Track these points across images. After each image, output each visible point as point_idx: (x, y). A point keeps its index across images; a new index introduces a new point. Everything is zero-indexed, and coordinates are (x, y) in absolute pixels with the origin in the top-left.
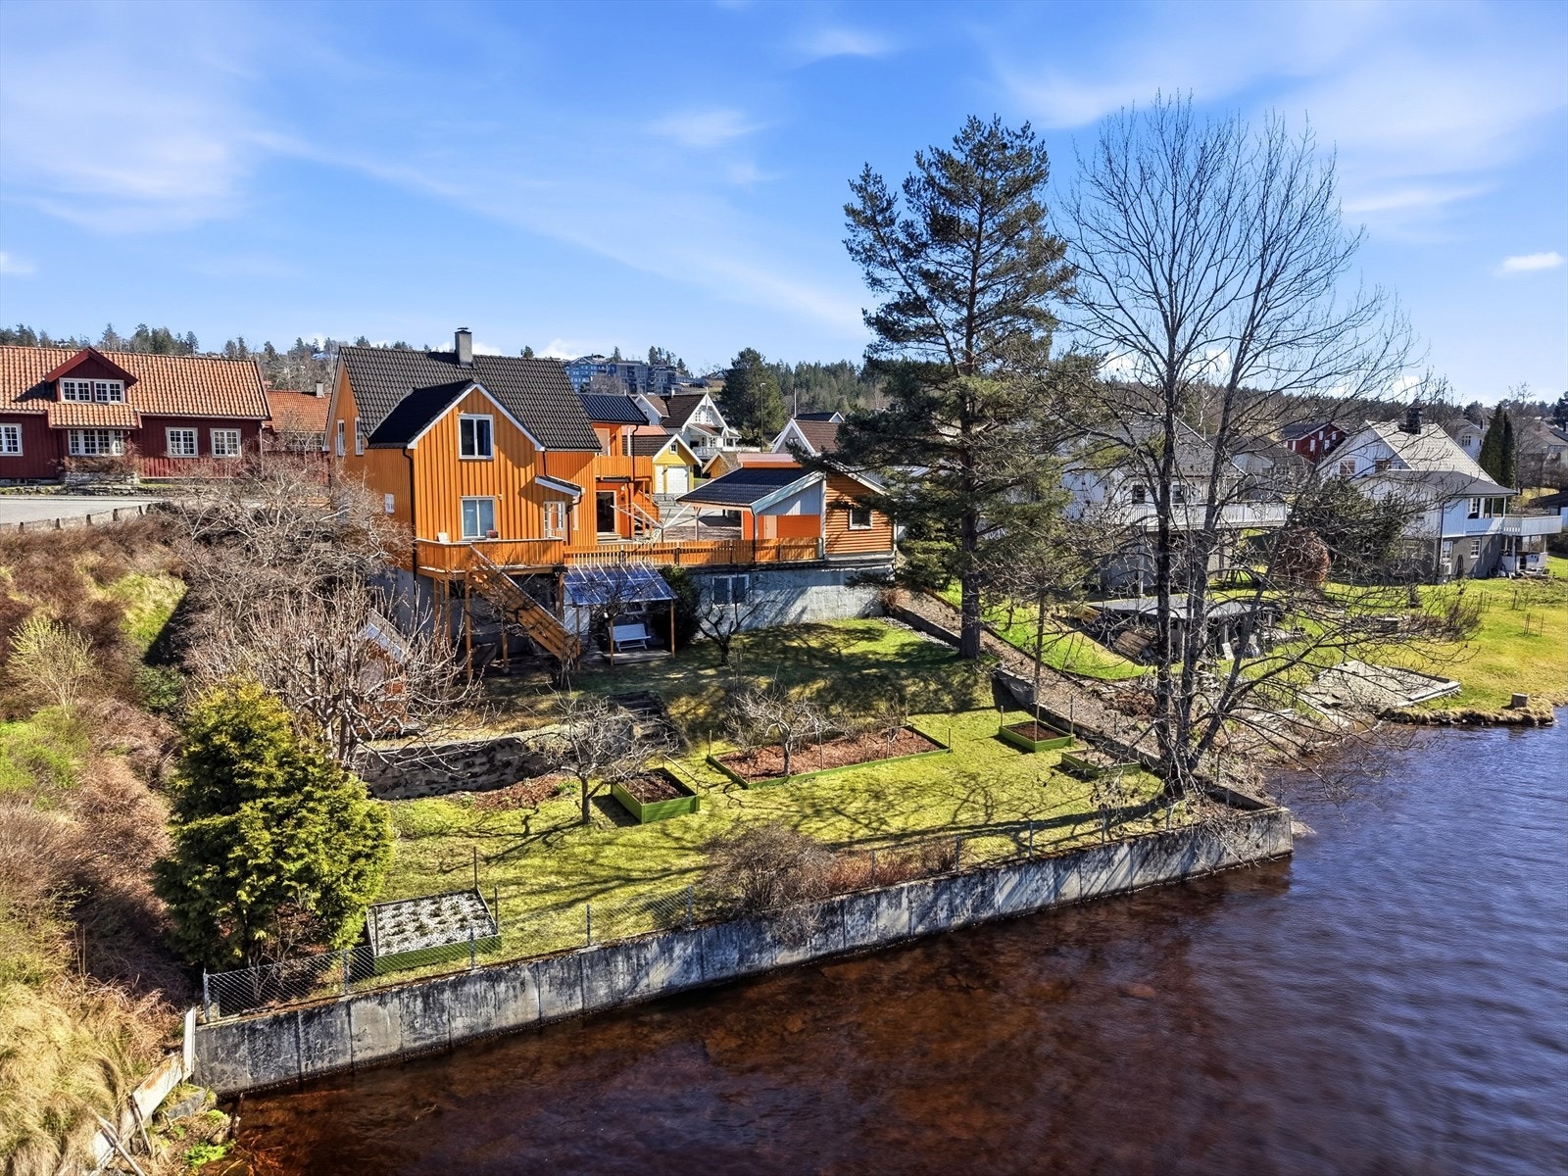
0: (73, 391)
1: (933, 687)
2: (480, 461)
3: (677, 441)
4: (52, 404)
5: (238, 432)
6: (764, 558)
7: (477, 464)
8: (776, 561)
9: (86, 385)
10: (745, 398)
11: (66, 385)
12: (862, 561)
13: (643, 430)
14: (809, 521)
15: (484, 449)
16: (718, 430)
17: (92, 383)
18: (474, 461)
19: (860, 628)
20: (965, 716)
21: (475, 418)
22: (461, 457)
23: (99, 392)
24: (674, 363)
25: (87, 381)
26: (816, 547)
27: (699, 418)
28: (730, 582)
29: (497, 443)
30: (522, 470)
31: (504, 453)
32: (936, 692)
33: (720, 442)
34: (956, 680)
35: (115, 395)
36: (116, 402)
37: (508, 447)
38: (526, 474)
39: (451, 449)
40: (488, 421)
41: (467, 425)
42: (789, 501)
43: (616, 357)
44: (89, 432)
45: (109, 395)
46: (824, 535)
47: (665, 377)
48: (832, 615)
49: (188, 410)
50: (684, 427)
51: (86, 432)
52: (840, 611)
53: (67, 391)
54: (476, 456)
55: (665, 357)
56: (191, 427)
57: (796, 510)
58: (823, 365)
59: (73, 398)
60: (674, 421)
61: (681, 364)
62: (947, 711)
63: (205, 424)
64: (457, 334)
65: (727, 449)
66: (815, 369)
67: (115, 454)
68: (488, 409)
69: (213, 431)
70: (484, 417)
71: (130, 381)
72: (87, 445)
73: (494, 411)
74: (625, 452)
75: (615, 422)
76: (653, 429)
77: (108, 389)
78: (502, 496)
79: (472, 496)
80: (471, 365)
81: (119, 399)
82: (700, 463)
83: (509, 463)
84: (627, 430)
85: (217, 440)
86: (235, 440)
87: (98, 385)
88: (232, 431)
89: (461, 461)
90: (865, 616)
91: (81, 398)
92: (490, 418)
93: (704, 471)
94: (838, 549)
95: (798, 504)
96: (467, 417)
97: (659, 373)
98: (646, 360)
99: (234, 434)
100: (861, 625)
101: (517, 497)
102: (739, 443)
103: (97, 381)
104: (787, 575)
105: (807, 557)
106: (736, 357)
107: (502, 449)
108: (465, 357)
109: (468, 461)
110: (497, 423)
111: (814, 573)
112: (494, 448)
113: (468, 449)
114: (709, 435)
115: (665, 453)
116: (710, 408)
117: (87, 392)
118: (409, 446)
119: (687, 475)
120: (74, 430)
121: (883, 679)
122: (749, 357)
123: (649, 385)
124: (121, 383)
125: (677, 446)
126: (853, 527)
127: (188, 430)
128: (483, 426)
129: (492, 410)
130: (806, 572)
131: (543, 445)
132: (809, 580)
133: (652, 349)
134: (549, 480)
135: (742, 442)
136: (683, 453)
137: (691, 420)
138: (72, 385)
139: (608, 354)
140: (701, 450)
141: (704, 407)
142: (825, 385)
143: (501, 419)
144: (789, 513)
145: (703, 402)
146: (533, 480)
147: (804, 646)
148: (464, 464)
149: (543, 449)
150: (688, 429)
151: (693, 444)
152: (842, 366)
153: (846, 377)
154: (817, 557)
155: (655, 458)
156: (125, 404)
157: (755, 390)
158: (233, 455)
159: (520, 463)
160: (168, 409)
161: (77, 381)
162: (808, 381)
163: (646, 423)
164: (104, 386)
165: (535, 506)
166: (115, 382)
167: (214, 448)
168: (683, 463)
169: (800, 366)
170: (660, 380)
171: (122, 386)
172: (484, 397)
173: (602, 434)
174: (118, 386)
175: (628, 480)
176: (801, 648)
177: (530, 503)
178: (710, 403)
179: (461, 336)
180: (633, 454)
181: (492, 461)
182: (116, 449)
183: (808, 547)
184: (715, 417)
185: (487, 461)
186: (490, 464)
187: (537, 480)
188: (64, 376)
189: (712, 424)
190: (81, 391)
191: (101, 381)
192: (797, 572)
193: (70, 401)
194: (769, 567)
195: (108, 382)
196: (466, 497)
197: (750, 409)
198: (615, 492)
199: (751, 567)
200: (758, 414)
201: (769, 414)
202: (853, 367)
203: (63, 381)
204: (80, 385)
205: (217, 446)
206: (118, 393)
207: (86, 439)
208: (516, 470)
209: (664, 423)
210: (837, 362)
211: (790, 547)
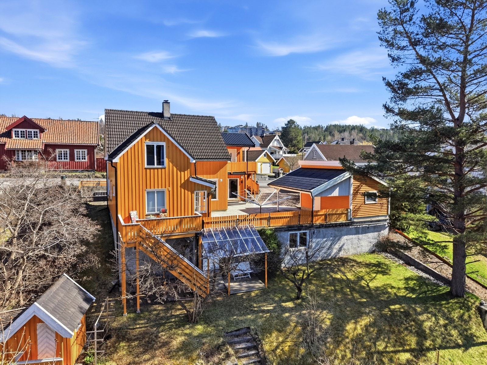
0: (18, 134)
1: (442, 322)
2: (158, 169)
3: (266, 153)
4: (9, 139)
5: (86, 151)
6: (318, 221)
7: (156, 170)
8: (324, 223)
9: (24, 132)
10: (290, 137)
11: (15, 131)
12: (371, 222)
13: (252, 149)
14: (344, 199)
15: (160, 162)
16: (281, 148)
17: (26, 131)
18: (154, 169)
19: (373, 261)
20: (472, 350)
21: (155, 144)
22: (146, 166)
23: (29, 134)
24: (264, 127)
25: (24, 130)
26: (347, 214)
27: (274, 144)
28: (299, 234)
29: (168, 157)
30: (182, 173)
31: (172, 163)
32: (445, 326)
33: (281, 152)
34: (455, 315)
35: (36, 135)
36: (36, 138)
37: (175, 160)
38: (185, 175)
39: (140, 162)
40: (163, 146)
41: (150, 149)
42: (333, 188)
43: (247, 125)
44: (23, 151)
45: (33, 136)
46: (351, 208)
47: (261, 131)
48: (355, 252)
49: (65, 141)
50: (268, 147)
51: (22, 151)
52: (359, 250)
53: (15, 134)
54: (156, 166)
55: (261, 125)
56: (66, 148)
57: (336, 193)
58: (313, 126)
59: (18, 137)
60: (265, 145)
61: (266, 127)
62: (458, 346)
63: (72, 147)
64: (163, 103)
65: (284, 155)
66: (310, 128)
67: (34, 160)
68: (163, 139)
69: (76, 151)
70: (160, 143)
71: (42, 130)
72: (22, 156)
73: (166, 140)
74: (244, 160)
75: (239, 146)
76: (258, 148)
77: (33, 133)
78: (170, 189)
79: (152, 189)
80: (170, 118)
81: (37, 137)
82: (275, 161)
83: (175, 169)
84: (245, 149)
85: (77, 154)
86: (85, 154)
87: (29, 132)
88: (83, 150)
89: (146, 169)
90: (373, 252)
91: (22, 137)
92: (164, 144)
93: (276, 164)
94: (359, 214)
95: (337, 190)
96: (150, 143)
97: (260, 130)
98: (256, 126)
99: (85, 152)
100: (373, 259)
101: (179, 188)
102: (288, 153)
103: (28, 130)
104: (330, 231)
105: (342, 220)
106: (286, 123)
107: (171, 161)
108: (167, 115)
109: (150, 169)
110: (168, 147)
111: (345, 229)
112: (166, 160)
113: (150, 162)
114: (277, 150)
115: (262, 158)
116: (278, 140)
117: (24, 134)
118: (114, 161)
119: (270, 166)
120: (18, 151)
121: (407, 314)
122: (291, 122)
123: (256, 134)
124: (38, 130)
125: (266, 155)
126: (367, 203)
127: (65, 150)
128: (160, 148)
129: (165, 139)
130: (341, 228)
131: (194, 159)
132: (343, 232)
133: (258, 123)
134: (197, 178)
135: (289, 153)
136: (269, 158)
137: (271, 145)
138: (18, 132)
139: (244, 125)
140: (274, 155)
141: (276, 140)
142: (314, 132)
143: (170, 145)
144: (332, 195)
145: (275, 138)
146: (188, 179)
147: (344, 278)
148: (148, 171)
149: (194, 161)
150: (270, 148)
151: (272, 153)
152: (319, 126)
153: (320, 130)
154: (347, 219)
155: (256, 161)
156: (39, 139)
157: (293, 134)
158: (84, 160)
159: (182, 169)
160: (57, 141)
161: (20, 130)
162: (308, 132)
163: (254, 146)
164: (31, 132)
165: (190, 193)
166: (35, 130)
167: (76, 158)
168: (268, 161)
169: (305, 127)
170: (260, 132)
171: (38, 132)
172: (160, 131)
173: (232, 151)
174: (37, 132)
175: (244, 173)
176: (343, 280)
177: (186, 191)
178: (278, 138)
179: (164, 104)
180: (247, 160)
181: (165, 168)
182: (35, 158)
183: (342, 214)
184: (279, 143)
185: (161, 168)
186: (163, 170)
187: (191, 179)
188: (15, 128)
189: (279, 146)
190: (21, 134)
191: (30, 130)
192: (336, 229)
193: (17, 138)
194: (321, 226)
195: (33, 130)
196: (149, 190)
197: (291, 140)
198: (238, 179)
199: (311, 226)
200: (294, 142)
201: (298, 142)
202: (322, 127)
203: (14, 130)
204: (21, 132)
205: (77, 156)
206: (37, 135)
207: (22, 154)
208: (179, 173)
209: (261, 146)
210: (317, 125)
211: (333, 214)
